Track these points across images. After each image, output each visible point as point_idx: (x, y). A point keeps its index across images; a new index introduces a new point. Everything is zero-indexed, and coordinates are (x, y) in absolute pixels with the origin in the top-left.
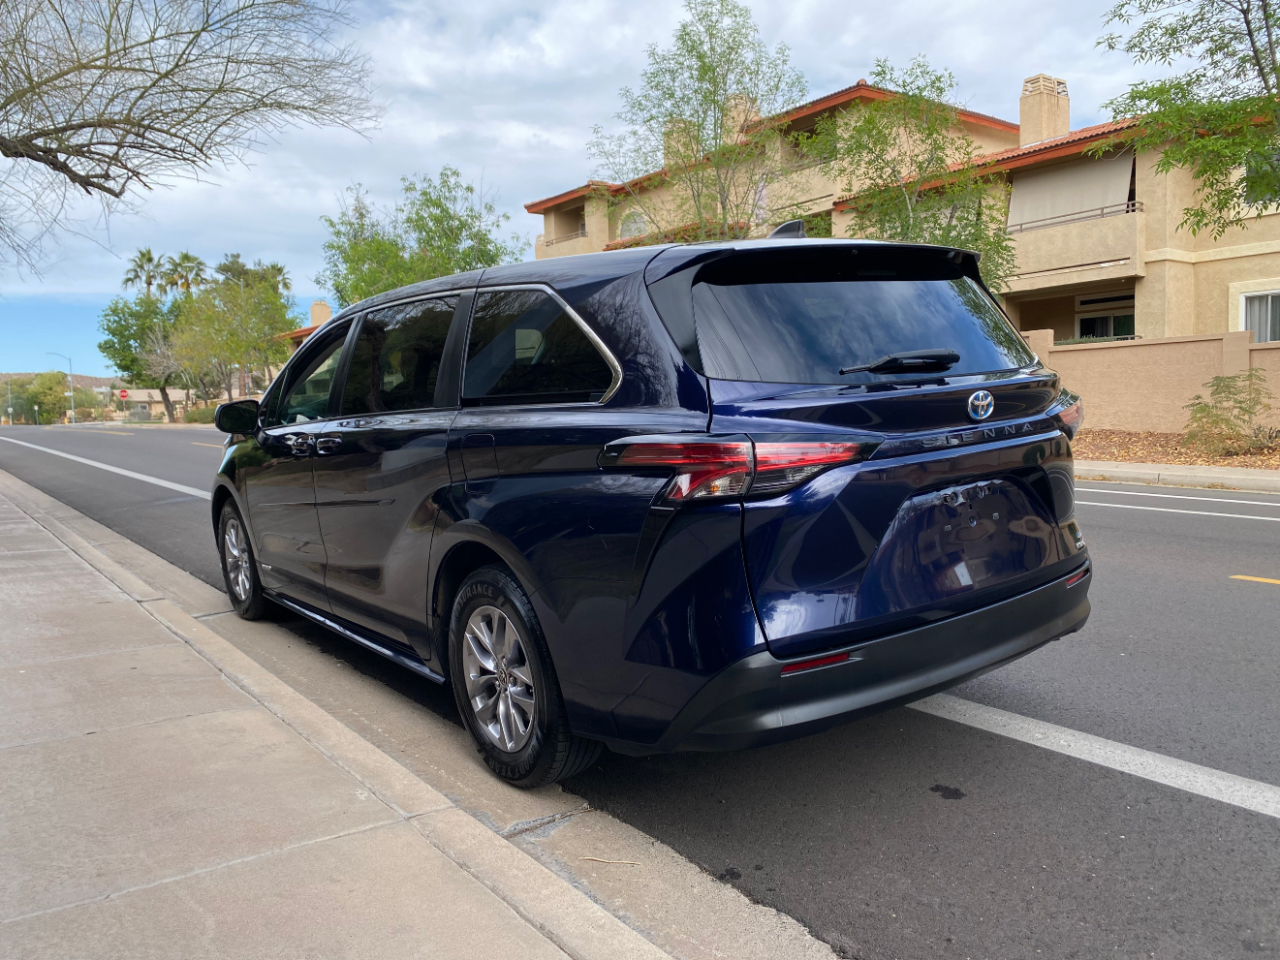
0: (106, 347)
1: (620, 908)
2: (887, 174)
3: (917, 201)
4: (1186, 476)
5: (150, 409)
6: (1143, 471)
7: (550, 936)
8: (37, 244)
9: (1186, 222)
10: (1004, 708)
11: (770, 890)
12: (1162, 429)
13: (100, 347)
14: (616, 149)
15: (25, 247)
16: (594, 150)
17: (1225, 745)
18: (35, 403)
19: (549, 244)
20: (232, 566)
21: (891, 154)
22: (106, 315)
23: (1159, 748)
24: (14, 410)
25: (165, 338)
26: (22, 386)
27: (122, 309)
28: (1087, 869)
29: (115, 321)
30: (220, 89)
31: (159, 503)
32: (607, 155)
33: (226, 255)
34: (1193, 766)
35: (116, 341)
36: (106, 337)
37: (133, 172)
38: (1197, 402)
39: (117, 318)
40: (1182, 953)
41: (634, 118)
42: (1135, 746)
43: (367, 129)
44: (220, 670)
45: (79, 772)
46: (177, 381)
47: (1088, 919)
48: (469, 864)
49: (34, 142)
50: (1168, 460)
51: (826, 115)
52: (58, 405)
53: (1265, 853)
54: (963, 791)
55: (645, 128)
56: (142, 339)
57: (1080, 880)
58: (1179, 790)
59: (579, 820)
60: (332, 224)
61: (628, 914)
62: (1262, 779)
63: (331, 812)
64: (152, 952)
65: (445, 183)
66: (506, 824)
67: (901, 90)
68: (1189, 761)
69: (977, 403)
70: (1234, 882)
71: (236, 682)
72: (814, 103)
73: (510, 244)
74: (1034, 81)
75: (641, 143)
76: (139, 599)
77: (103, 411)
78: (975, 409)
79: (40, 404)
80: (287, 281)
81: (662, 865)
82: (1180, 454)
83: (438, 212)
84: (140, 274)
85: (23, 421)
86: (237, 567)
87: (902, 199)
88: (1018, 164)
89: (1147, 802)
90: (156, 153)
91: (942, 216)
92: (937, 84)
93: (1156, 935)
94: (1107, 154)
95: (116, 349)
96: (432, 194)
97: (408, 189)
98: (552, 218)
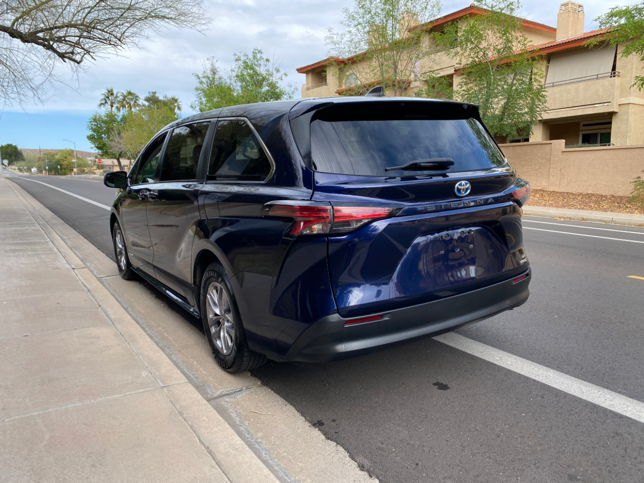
0: (91, 138)
1: (260, 438)
2: (481, 55)
3: (496, 70)
4: (627, 220)
5: (113, 169)
6: (605, 216)
7: (210, 452)
8: (41, 87)
9: (635, 84)
10: (485, 343)
11: (336, 433)
12: (620, 194)
13: (88, 137)
14: (340, 40)
15: (36, 88)
16: (328, 41)
17: (594, 368)
18: (59, 164)
19: (308, 89)
20: (119, 253)
21: (484, 44)
22: (91, 122)
23: (559, 368)
24: (49, 168)
25: (119, 134)
26: (53, 156)
27: (98, 119)
28: (500, 431)
29: (95, 125)
30: (129, 9)
31: (102, 218)
32: (334, 43)
33: (150, 92)
34: (573, 378)
35: (95, 135)
36: (90, 133)
37: (86, 51)
38: (638, 180)
39: (96, 123)
40: (534, 478)
41: (350, 24)
42: (546, 366)
43: (203, 30)
44: (100, 306)
45: (13, 356)
46: (125, 155)
47: (492, 457)
48: (184, 413)
49: (37, 35)
50: (620, 211)
51: (450, 23)
52: (69, 166)
53: (596, 428)
54: (449, 386)
55: (355, 29)
56: (108, 134)
57: (494, 436)
58: (561, 391)
59: (254, 391)
60: (199, 78)
61: (262, 441)
62: (607, 388)
63: (126, 382)
64: (14, 450)
65: (255, 57)
66: (217, 391)
67: (490, 9)
68: (572, 376)
69: (460, 187)
70: (574, 442)
71: (105, 313)
72: (445, 17)
73: (287, 89)
74: (566, 5)
75: (353, 37)
76: (74, 267)
77: (90, 169)
78: (459, 190)
79: (61, 165)
80: (180, 106)
81: (286, 417)
82: (627, 207)
83: (252, 72)
84: (107, 101)
85: (53, 173)
86: (121, 253)
87: (488, 69)
88: (554, 50)
89: (542, 397)
90: (98, 41)
91: (509, 78)
92: (511, 6)
93: (524, 468)
94: (595, 46)
95: (95, 139)
96: (248, 63)
97: (237, 60)
98: (310, 76)
